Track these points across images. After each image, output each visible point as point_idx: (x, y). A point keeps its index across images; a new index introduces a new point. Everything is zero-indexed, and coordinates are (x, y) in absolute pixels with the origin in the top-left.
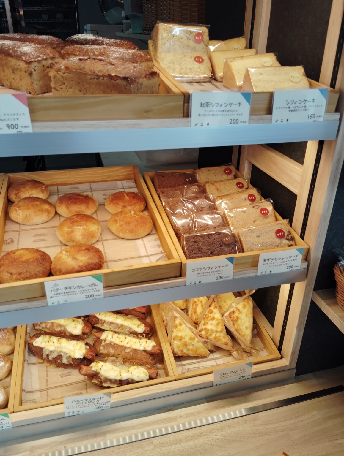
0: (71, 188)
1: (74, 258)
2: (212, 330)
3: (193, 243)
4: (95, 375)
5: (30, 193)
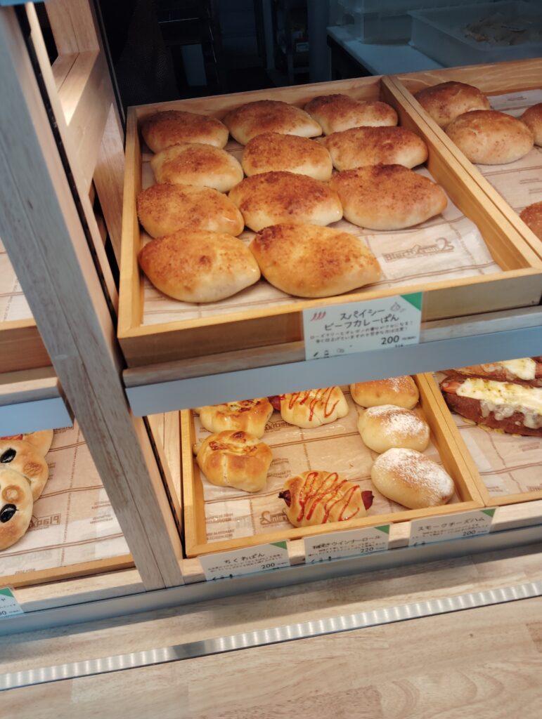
0: (510, 100)
5: (467, 105)
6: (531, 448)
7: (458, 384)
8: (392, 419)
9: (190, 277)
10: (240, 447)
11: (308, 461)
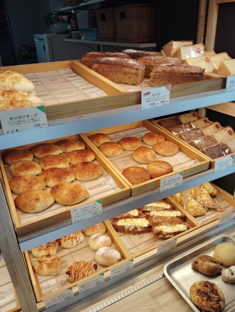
0: (116, 136)
1: (161, 167)
2: (205, 200)
3: (210, 152)
4: (160, 233)
5: (104, 140)
6: (141, 238)
7: (117, 222)
8: (99, 238)
9: (33, 205)
10: (49, 260)
11: (74, 260)
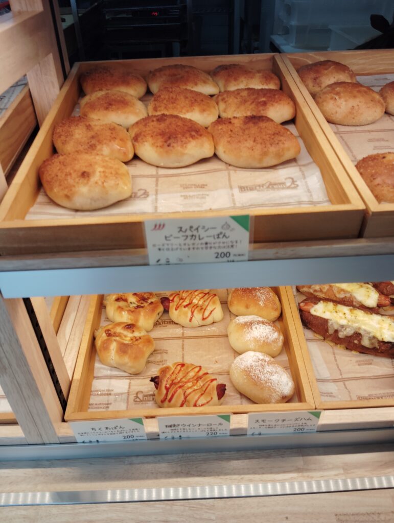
6: (366, 364)
7: (313, 305)
8: (254, 327)
9: (70, 187)
10: (128, 335)
11: (183, 354)
